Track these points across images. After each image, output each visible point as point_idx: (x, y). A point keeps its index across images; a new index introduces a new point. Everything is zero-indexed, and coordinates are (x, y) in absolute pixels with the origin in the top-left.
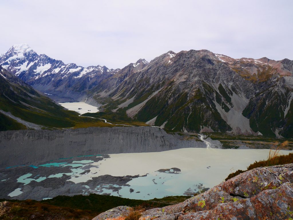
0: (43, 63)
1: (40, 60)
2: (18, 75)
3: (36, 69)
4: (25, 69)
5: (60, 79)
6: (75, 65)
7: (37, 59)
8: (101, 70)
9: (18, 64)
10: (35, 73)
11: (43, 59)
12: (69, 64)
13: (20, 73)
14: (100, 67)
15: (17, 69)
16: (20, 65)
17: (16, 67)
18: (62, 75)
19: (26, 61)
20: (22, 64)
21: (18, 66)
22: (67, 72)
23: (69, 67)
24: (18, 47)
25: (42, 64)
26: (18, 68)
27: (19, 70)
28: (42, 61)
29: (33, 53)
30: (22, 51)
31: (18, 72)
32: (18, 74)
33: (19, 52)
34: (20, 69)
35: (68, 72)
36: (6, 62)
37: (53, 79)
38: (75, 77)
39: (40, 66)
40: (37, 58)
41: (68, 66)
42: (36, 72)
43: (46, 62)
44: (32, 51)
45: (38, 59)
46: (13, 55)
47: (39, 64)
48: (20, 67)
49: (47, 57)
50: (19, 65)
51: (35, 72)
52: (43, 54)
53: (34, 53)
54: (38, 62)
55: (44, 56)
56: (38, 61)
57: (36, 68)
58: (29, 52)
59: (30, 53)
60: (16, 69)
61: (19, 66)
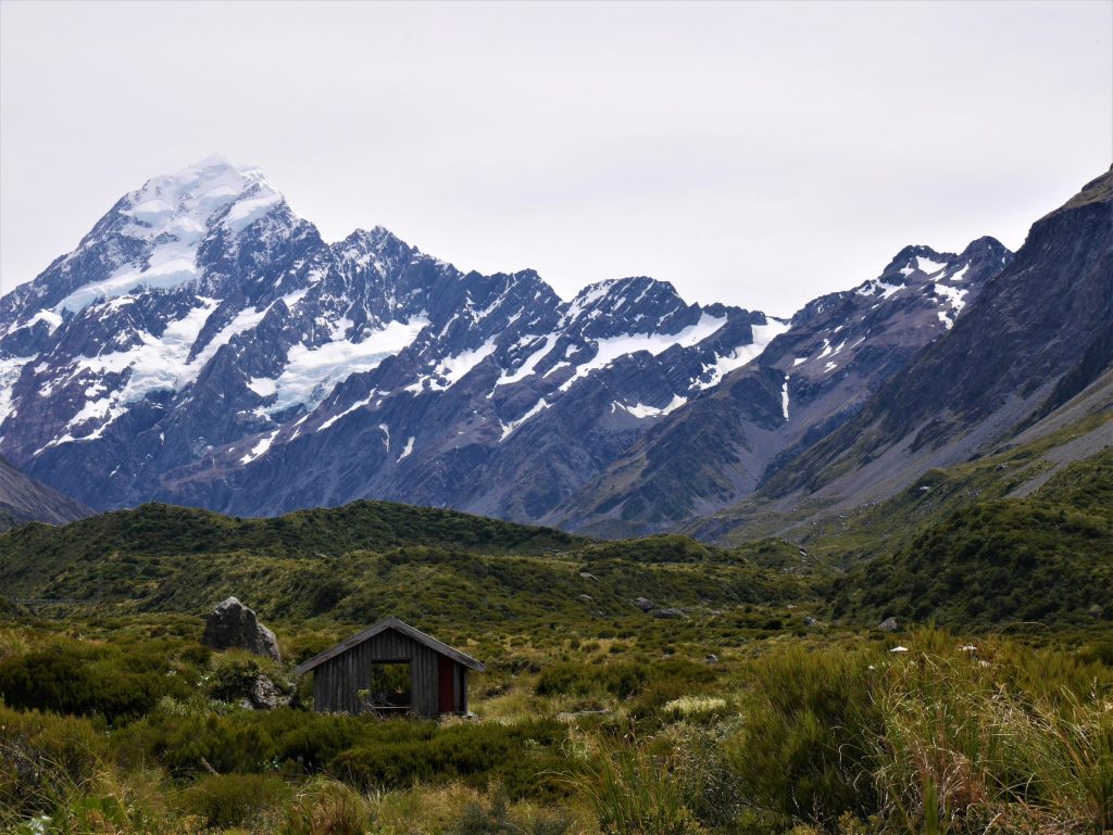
0: (358, 317)
1: (334, 283)
2: (95, 435)
3: (272, 370)
4: (168, 377)
5: (475, 438)
6: (665, 292)
7: (301, 280)
8: (940, 290)
9: (122, 325)
10: (260, 412)
11: (359, 280)
12: (604, 291)
13: (115, 414)
14: (927, 266)
15: (94, 376)
16: (137, 341)
17: (91, 355)
18: (509, 405)
19: (199, 305)
20: (157, 330)
21: (107, 351)
22: (570, 372)
23: (595, 313)
24: (158, 191)
25: (345, 324)
26: (114, 363)
27: (115, 381)
28: (352, 295)
29: (286, 234)
30: (193, 226)
31: (104, 404)
32: (93, 423)
33: (164, 239)
34: (127, 372)
35: (582, 371)
36: (31, 323)
37: (408, 450)
38: (641, 411)
39: (324, 338)
40: (306, 268)
41: (590, 308)
42: (269, 401)
43: (391, 301)
44: (280, 213)
45: (317, 276)
46: (113, 266)
47: (320, 321)
48: (135, 352)
49: (410, 253)
50: (122, 338)
51: (258, 401)
52: (369, 228)
53: (298, 231)
54: (312, 307)
55: (372, 247)
56: (314, 293)
57: (284, 359)
58: (252, 231)
59: (258, 231)
60: (86, 374)
61: (124, 348)
